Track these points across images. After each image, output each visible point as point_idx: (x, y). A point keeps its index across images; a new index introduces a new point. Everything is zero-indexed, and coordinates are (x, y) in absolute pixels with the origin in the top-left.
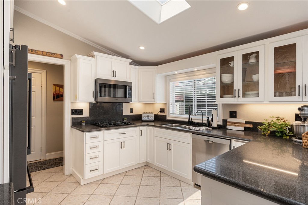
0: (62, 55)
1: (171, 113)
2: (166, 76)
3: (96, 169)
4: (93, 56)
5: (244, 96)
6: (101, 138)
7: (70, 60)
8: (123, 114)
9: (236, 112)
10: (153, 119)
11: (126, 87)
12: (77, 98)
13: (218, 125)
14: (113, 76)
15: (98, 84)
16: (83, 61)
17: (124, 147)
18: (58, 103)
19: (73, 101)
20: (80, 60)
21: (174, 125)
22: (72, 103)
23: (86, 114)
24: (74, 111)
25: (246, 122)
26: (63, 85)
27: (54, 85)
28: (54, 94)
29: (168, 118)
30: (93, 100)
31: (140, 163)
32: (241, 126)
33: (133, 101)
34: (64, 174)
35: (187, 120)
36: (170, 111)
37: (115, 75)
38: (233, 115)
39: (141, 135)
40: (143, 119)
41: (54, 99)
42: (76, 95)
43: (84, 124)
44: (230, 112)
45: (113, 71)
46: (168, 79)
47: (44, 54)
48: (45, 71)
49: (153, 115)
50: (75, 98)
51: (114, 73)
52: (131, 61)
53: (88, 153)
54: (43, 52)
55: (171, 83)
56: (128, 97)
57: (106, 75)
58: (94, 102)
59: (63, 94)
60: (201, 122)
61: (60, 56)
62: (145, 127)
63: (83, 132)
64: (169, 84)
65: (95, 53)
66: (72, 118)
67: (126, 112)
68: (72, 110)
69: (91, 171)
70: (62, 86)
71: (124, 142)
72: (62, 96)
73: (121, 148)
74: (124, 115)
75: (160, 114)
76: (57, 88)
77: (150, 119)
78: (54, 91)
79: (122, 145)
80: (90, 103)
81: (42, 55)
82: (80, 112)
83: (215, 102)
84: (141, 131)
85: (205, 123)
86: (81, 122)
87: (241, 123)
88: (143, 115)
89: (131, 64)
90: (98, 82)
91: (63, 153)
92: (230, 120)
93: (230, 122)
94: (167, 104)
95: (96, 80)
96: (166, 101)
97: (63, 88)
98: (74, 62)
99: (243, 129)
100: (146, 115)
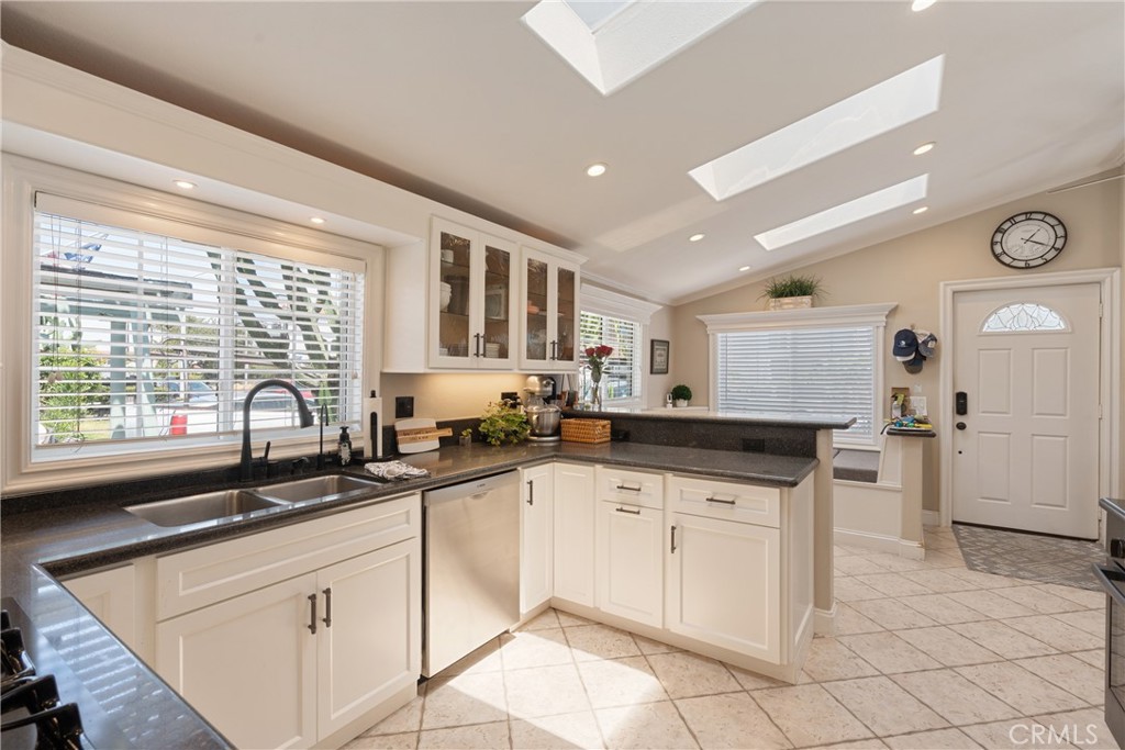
9: (411, 399)
25: (437, 423)
32: (433, 438)
38: (405, 407)
44: (398, 400)
87: (427, 431)
92: (402, 425)
93: (406, 433)
99: (436, 445)
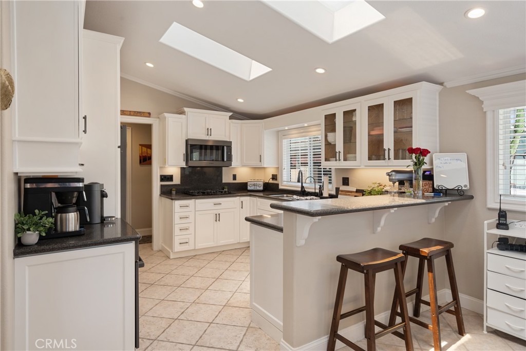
0: (149, 114)
1: (284, 180)
2: (278, 132)
3: (187, 243)
4: (183, 113)
5: (345, 159)
6: (192, 208)
7: (159, 118)
8: (223, 182)
9: (348, 178)
10: (261, 188)
11: (223, 147)
12: (165, 162)
13: (329, 195)
14: (208, 135)
15: (189, 146)
16: (172, 119)
17: (219, 220)
18: (145, 168)
19: (162, 166)
20: (169, 118)
21: (285, 195)
22: (161, 168)
23: (177, 180)
24: (163, 177)
25: (357, 190)
26: (151, 145)
27: (140, 145)
28: (140, 157)
29: (280, 187)
30: (184, 165)
31: (241, 242)
33: (232, 164)
34: (152, 250)
35: (300, 189)
36: (284, 178)
37: (209, 134)
38: (346, 181)
39: (242, 208)
40: (249, 188)
41: (140, 162)
42: (165, 159)
43: (174, 192)
44: (343, 178)
45: (208, 129)
46: (280, 135)
47: (132, 113)
48: (130, 128)
49: (262, 184)
50: (164, 162)
51: (209, 132)
52: (231, 114)
53: (178, 223)
54: (130, 111)
55: (284, 141)
56: (225, 160)
57: (199, 134)
58: (185, 167)
59: (151, 156)
60: (313, 191)
61: (148, 115)
62: (248, 198)
63: (172, 199)
64: (282, 142)
65: (186, 109)
66: (162, 186)
67: (227, 178)
68: (161, 176)
69: (180, 243)
70: (149, 147)
71: (219, 214)
72: (150, 158)
73: (216, 221)
74: (225, 183)
75: (271, 181)
76: (144, 149)
77: (258, 188)
78: (141, 152)
79: (217, 218)
80: (181, 168)
81: (130, 115)
82: (170, 178)
83: (320, 165)
84: (242, 202)
85: (317, 193)
86: (171, 190)
88: (249, 184)
89: (231, 118)
90: (190, 143)
91: (151, 231)
92: (342, 188)
93: (342, 191)
94: (280, 168)
95: (187, 141)
96: (278, 164)
97: (151, 149)
98: (163, 121)
100: (253, 183)
